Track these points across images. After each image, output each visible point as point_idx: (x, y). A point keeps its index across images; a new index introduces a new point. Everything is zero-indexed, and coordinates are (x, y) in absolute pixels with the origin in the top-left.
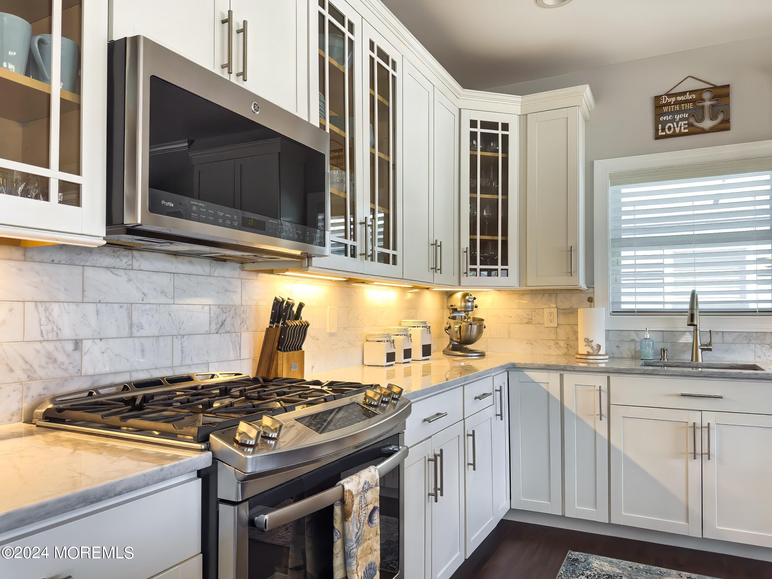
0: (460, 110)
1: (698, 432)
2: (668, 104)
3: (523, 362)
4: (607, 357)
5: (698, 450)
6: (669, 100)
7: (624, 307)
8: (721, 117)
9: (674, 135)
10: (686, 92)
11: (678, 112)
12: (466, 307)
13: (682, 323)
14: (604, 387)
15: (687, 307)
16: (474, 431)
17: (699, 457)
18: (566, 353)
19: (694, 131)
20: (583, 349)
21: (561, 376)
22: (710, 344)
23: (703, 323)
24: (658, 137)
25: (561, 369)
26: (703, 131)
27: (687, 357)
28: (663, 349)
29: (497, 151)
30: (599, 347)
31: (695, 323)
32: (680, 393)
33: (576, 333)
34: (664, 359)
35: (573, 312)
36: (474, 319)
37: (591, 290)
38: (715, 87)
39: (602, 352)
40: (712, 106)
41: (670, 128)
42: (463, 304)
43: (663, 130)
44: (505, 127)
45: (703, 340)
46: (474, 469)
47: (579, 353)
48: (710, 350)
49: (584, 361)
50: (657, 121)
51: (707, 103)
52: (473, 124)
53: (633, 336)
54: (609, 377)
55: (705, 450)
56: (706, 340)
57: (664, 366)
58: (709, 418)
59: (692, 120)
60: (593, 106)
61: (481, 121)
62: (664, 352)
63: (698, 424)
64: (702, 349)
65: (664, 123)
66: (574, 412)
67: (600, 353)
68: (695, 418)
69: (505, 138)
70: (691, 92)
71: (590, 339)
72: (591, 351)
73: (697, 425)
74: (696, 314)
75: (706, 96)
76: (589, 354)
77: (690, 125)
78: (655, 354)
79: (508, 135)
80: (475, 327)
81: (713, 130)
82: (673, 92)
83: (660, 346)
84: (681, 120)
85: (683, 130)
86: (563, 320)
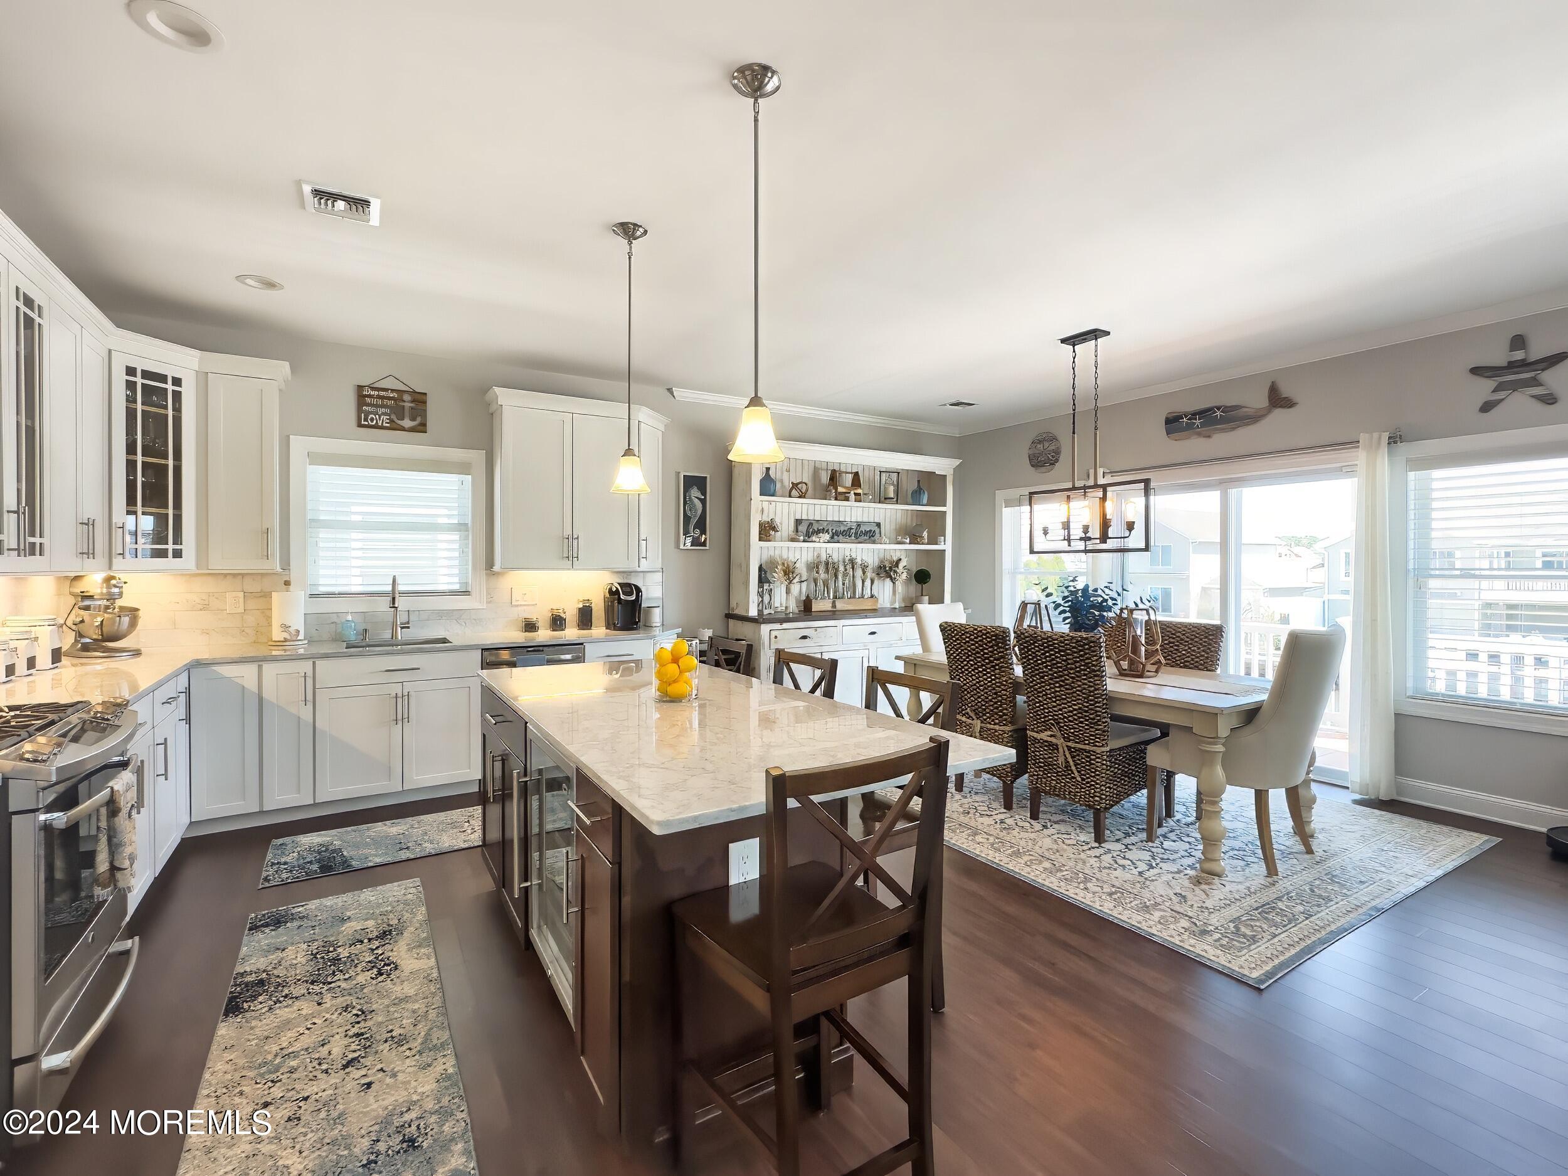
0: (110, 351)
1: (399, 700)
2: (370, 396)
3: (206, 656)
4: (306, 642)
5: (399, 717)
6: (372, 393)
7: (323, 589)
8: (419, 420)
9: (376, 427)
10: (389, 389)
11: (382, 406)
12: (109, 594)
13: (384, 604)
14: (310, 673)
15: (389, 588)
16: (166, 739)
17: (400, 723)
18: (255, 641)
19: (394, 427)
20: (277, 635)
21: (260, 667)
22: (408, 623)
23: (401, 602)
24: (360, 425)
25: (259, 661)
26: (403, 429)
27: (387, 635)
28: (366, 630)
29: (166, 407)
30: (298, 632)
31: (396, 606)
32: (384, 670)
33: (269, 618)
34: (366, 639)
35: (266, 595)
36: (122, 608)
37: (287, 572)
38: (414, 392)
39: (301, 637)
40: (412, 408)
41: (372, 420)
42: (105, 591)
43: (366, 420)
44: (177, 382)
45: (402, 618)
46: (166, 779)
47: (273, 640)
48: (408, 628)
49: (280, 648)
50: (359, 411)
51: (407, 405)
52: (131, 371)
53: (334, 618)
54: (314, 663)
55: (406, 716)
56: (405, 619)
57: (366, 647)
58: (408, 687)
59: (393, 417)
60: (290, 379)
61: (142, 370)
62: (366, 632)
63: (400, 695)
64: (402, 628)
65: (367, 414)
66: (275, 702)
67: (299, 638)
68: (397, 689)
69: (177, 396)
70: (393, 391)
71: (288, 624)
72: (289, 638)
73: (398, 695)
74: (397, 596)
75: (407, 397)
76: (286, 640)
77: (392, 421)
78: (357, 634)
79: (180, 392)
80: (126, 620)
81: (412, 430)
82: (376, 385)
83: (361, 627)
84: (385, 414)
85: (384, 424)
86: (252, 604)
